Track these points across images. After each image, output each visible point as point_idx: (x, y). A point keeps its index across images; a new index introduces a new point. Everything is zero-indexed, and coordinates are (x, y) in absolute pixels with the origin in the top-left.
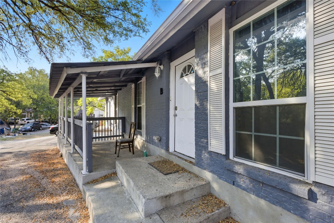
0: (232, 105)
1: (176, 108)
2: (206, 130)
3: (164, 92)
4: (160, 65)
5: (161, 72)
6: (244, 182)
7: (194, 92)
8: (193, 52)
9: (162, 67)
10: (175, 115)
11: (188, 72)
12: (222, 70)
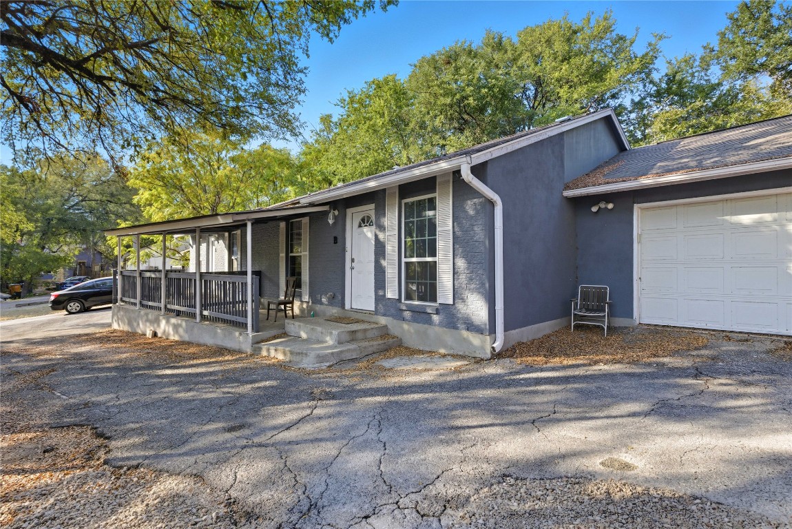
0: (404, 260)
1: (353, 260)
2: (384, 281)
3: (338, 241)
4: (334, 210)
5: (335, 217)
6: (407, 314)
7: (374, 246)
8: (373, 206)
9: (336, 213)
10: (352, 268)
11: (367, 223)
12: (396, 232)
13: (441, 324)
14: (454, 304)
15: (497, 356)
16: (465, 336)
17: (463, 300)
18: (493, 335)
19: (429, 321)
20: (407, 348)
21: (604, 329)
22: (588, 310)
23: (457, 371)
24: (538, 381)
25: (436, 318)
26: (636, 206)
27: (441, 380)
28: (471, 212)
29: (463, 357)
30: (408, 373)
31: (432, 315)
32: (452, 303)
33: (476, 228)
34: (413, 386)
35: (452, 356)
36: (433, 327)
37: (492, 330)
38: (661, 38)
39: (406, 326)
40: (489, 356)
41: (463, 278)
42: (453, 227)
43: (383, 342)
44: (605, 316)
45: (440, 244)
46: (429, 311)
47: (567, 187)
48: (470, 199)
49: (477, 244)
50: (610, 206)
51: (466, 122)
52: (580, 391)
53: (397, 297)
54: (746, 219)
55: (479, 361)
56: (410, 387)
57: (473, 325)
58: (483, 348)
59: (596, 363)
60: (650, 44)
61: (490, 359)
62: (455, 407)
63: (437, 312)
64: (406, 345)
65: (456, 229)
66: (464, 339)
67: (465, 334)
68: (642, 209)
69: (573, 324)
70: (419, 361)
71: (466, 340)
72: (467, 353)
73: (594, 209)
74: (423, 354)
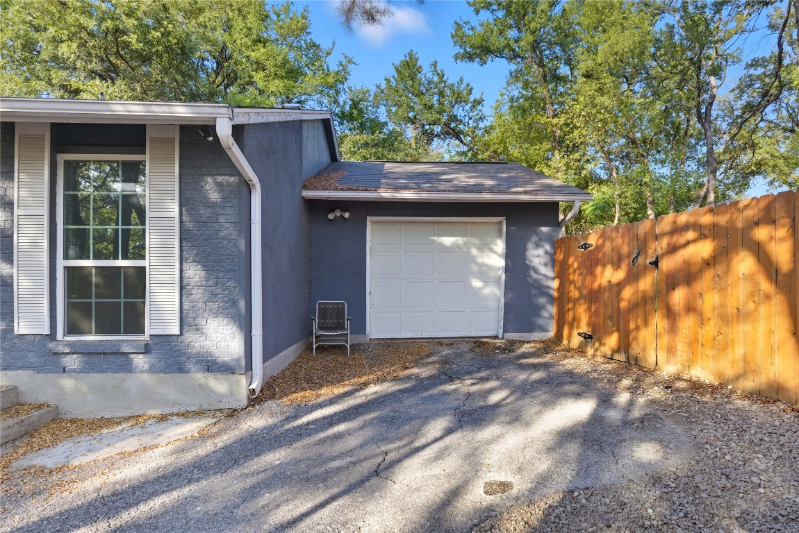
0: (61, 263)
12: (45, 211)
13: (152, 370)
14: (181, 334)
15: (256, 400)
16: (202, 381)
17: (198, 329)
18: (250, 373)
19: (127, 367)
20: (73, 421)
21: (347, 347)
22: (327, 329)
23: (203, 437)
24: (330, 421)
25: (140, 360)
26: (369, 218)
27: (190, 456)
28: (214, 196)
29: (198, 414)
30: (111, 464)
31: (132, 356)
32: (178, 333)
33: (222, 219)
34: (144, 483)
35: (178, 415)
36: (135, 375)
37: (249, 367)
38: (350, 62)
39: (67, 383)
40: (245, 402)
41: (198, 294)
42: (181, 214)
43: (18, 419)
44: (347, 334)
45: (151, 240)
46: (126, 349)
47: (305, 187)
48: (211, 175)
49: (225, 242)
50: (347, 215)
51: (115, 69)
52: (382, 420)
53: (47, 331)
54: (448, 241)
55: (233, 414)
56: (140, 488)
57: (217, 363)
58: (232, 394)
59: (366, 385)
60: (341, 64)
61: (247, 407)
62: (252, 493)
63: (147, 349)
64: (69, 416)
65: (184, 218)
66: (200, 385)
67: (201, 377)
68: (373, 222)
69: (314, 347)
70: (121, 437)
71: (204, 388)
72: (205, 406)
73: (331, 216)
74: (119, 423)
